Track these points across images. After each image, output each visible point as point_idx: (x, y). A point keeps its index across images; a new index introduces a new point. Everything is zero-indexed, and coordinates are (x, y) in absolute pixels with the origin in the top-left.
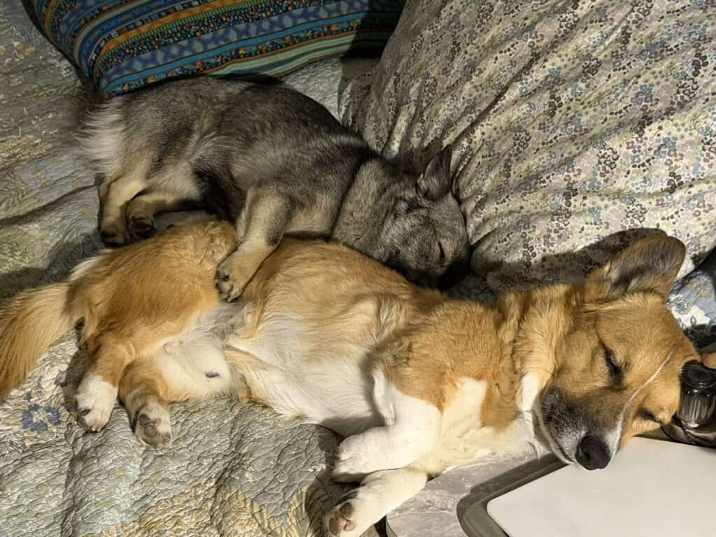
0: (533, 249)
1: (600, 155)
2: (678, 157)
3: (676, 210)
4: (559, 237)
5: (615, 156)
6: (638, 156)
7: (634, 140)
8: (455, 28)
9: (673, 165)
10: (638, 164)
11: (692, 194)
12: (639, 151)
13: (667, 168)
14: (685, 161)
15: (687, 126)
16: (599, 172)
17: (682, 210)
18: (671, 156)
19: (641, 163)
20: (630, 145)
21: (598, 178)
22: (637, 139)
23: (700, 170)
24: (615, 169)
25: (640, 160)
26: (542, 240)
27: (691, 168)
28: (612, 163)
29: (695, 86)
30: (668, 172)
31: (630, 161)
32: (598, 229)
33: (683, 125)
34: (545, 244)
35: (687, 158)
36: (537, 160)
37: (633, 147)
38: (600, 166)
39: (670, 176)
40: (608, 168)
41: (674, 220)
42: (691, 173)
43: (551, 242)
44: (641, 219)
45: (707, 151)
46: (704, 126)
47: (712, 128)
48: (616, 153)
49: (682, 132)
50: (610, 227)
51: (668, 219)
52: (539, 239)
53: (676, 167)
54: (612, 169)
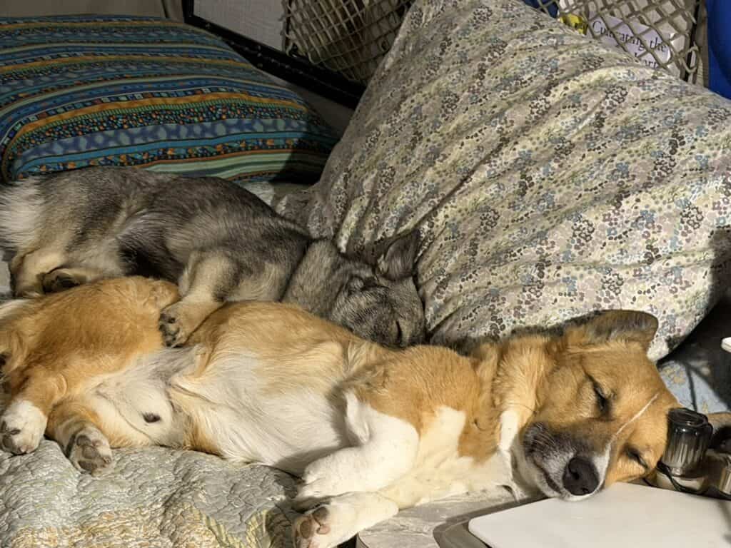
0: (502, 321)
1: (575, 227)
2: (656, 229)
3: (652, 284)
4: (531, 308)
5: (591, 229)
6: (614, 228)
7: (611, 212)
8: (417, 119)
9: (650, 238)
10: (614, 237)
11: (670, 266)
12: (616, 224)
13: (645, 240)
14: (663, 234)
15: (665, 198)
16: (573, 245)
17: (659, 285)
18: (649, 228)
19: (617, 235)
20: (607, 217)
21: (573, 250)
22: (614, 211)
23: (677, 244)
24: (590, 242)
25: (616, 233)
26: (513, 311)
27: (669, 242)
28: (587, 236)
29: (672, 163)
30: (646, 245)
31: (606, 234)
32: (572, 300)
33: (661, 197)
34: (515, 316)
35: (665, 230)
36: (506, 236)
37: (609, 219)
38: (575, 239)
39: (647, 248)
40: (583, 241)
41: (650, 295)
42: (668, 247)
43: (521, 313)
44: (617, 291)
45: (686, 224)
46: (683, 198)
47: (691, 200)
48: (591, 225)
49: (660, 205)
50: (585, 299)
51: (644, 293)
52: (509, 311)
53: (654, 240)
54: (587, 241)
